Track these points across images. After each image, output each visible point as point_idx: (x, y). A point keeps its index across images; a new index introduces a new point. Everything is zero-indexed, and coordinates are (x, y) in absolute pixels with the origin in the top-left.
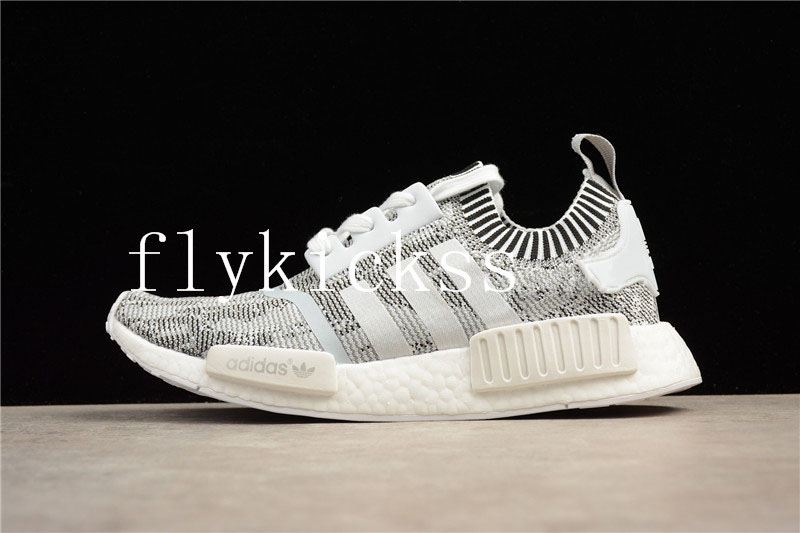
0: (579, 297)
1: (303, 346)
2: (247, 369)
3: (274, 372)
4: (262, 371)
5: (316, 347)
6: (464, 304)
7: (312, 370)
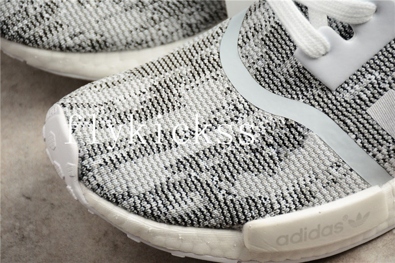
1: (349, 191)
3: (330, 233)
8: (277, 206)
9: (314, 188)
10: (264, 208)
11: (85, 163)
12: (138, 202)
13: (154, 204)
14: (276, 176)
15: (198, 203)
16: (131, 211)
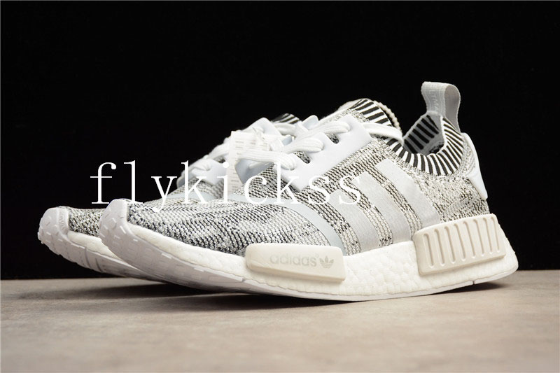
0: (471, 203)
1: (317, 243)
2: (287, 263)
3: (308, 265)
4: (299, 264)
5: (326, 243)
6: (409, 208)
7: (332, 261)
8: (269, 239)
9: (293, 234)
10: (260, 239)
11: (132, 209)
12: (170, 228)
13: (182, 230)
14: (267, 224)
15: (213, 232)
16: (166, 234)
